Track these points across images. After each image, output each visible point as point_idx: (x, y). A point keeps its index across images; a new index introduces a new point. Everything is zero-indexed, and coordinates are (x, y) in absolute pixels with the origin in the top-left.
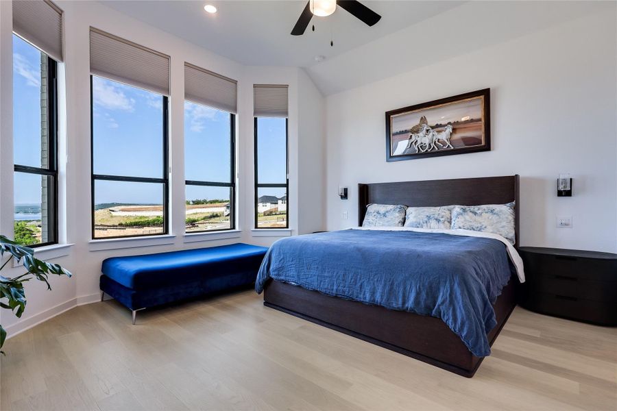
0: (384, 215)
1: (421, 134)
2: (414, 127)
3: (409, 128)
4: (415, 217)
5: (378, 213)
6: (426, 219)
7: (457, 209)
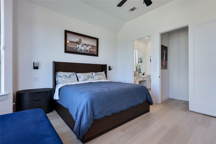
0: (70, 77)
1: (81, 45)
2: (77, 42)
3: (75, 41)
4: (83, 77)
5: (66, 76)
6: (88, 78)
7: (94, 74)
